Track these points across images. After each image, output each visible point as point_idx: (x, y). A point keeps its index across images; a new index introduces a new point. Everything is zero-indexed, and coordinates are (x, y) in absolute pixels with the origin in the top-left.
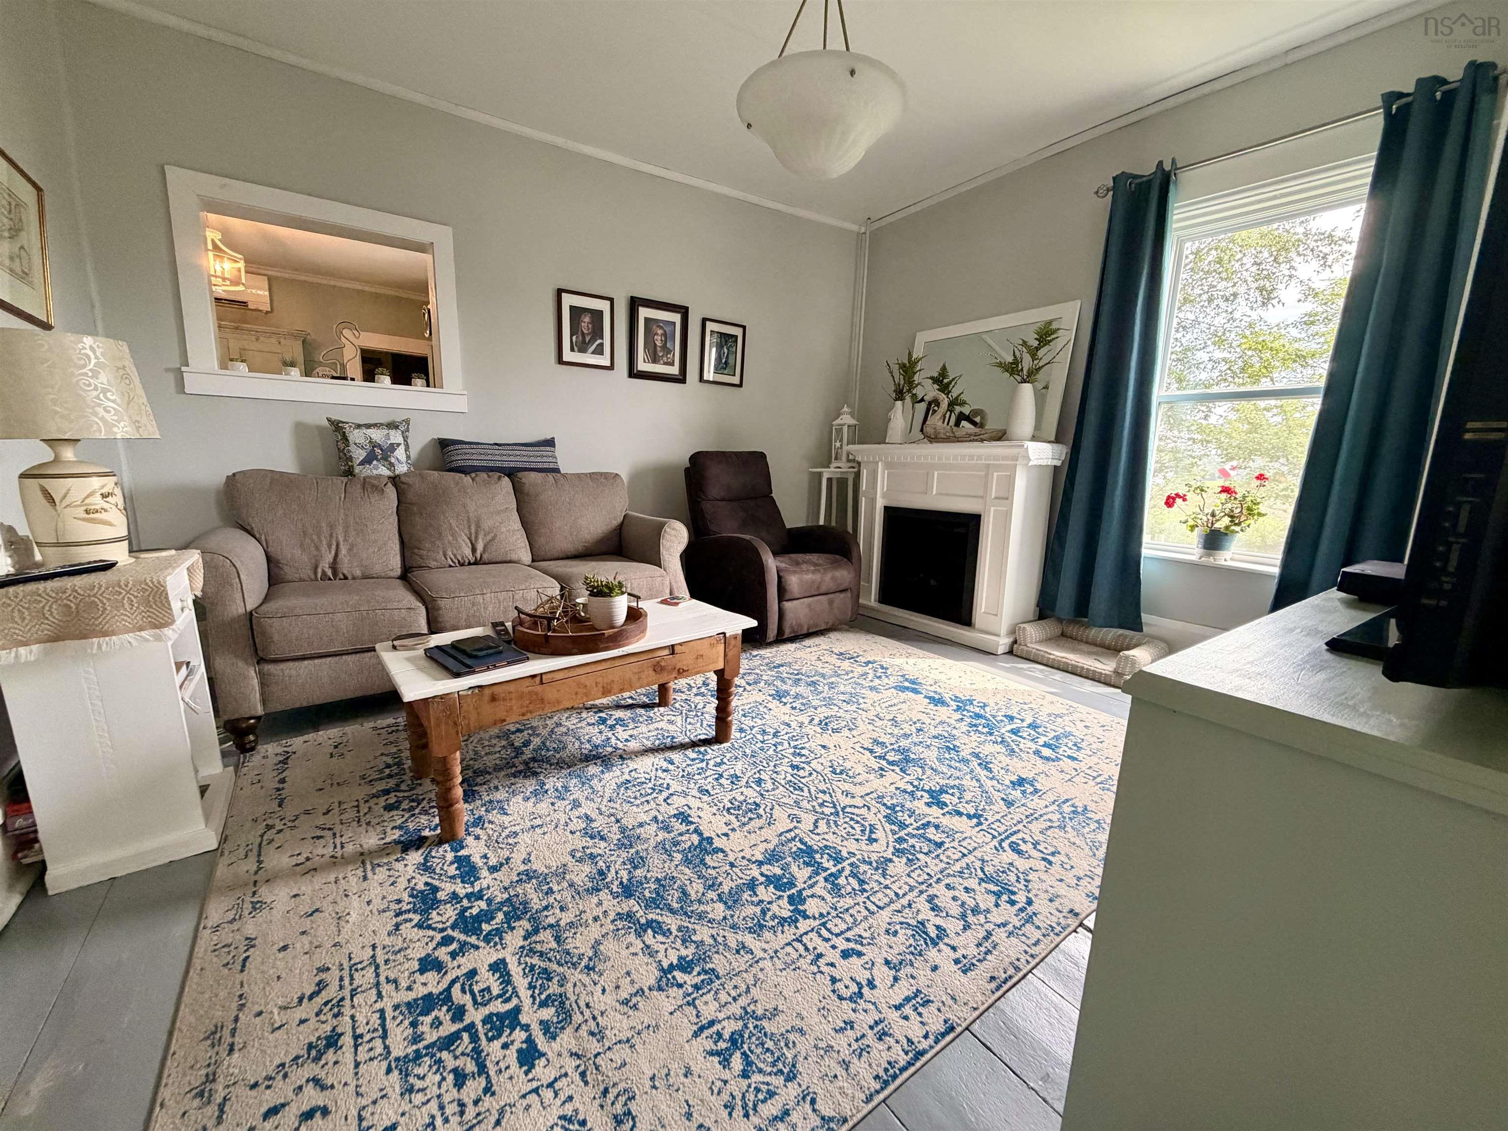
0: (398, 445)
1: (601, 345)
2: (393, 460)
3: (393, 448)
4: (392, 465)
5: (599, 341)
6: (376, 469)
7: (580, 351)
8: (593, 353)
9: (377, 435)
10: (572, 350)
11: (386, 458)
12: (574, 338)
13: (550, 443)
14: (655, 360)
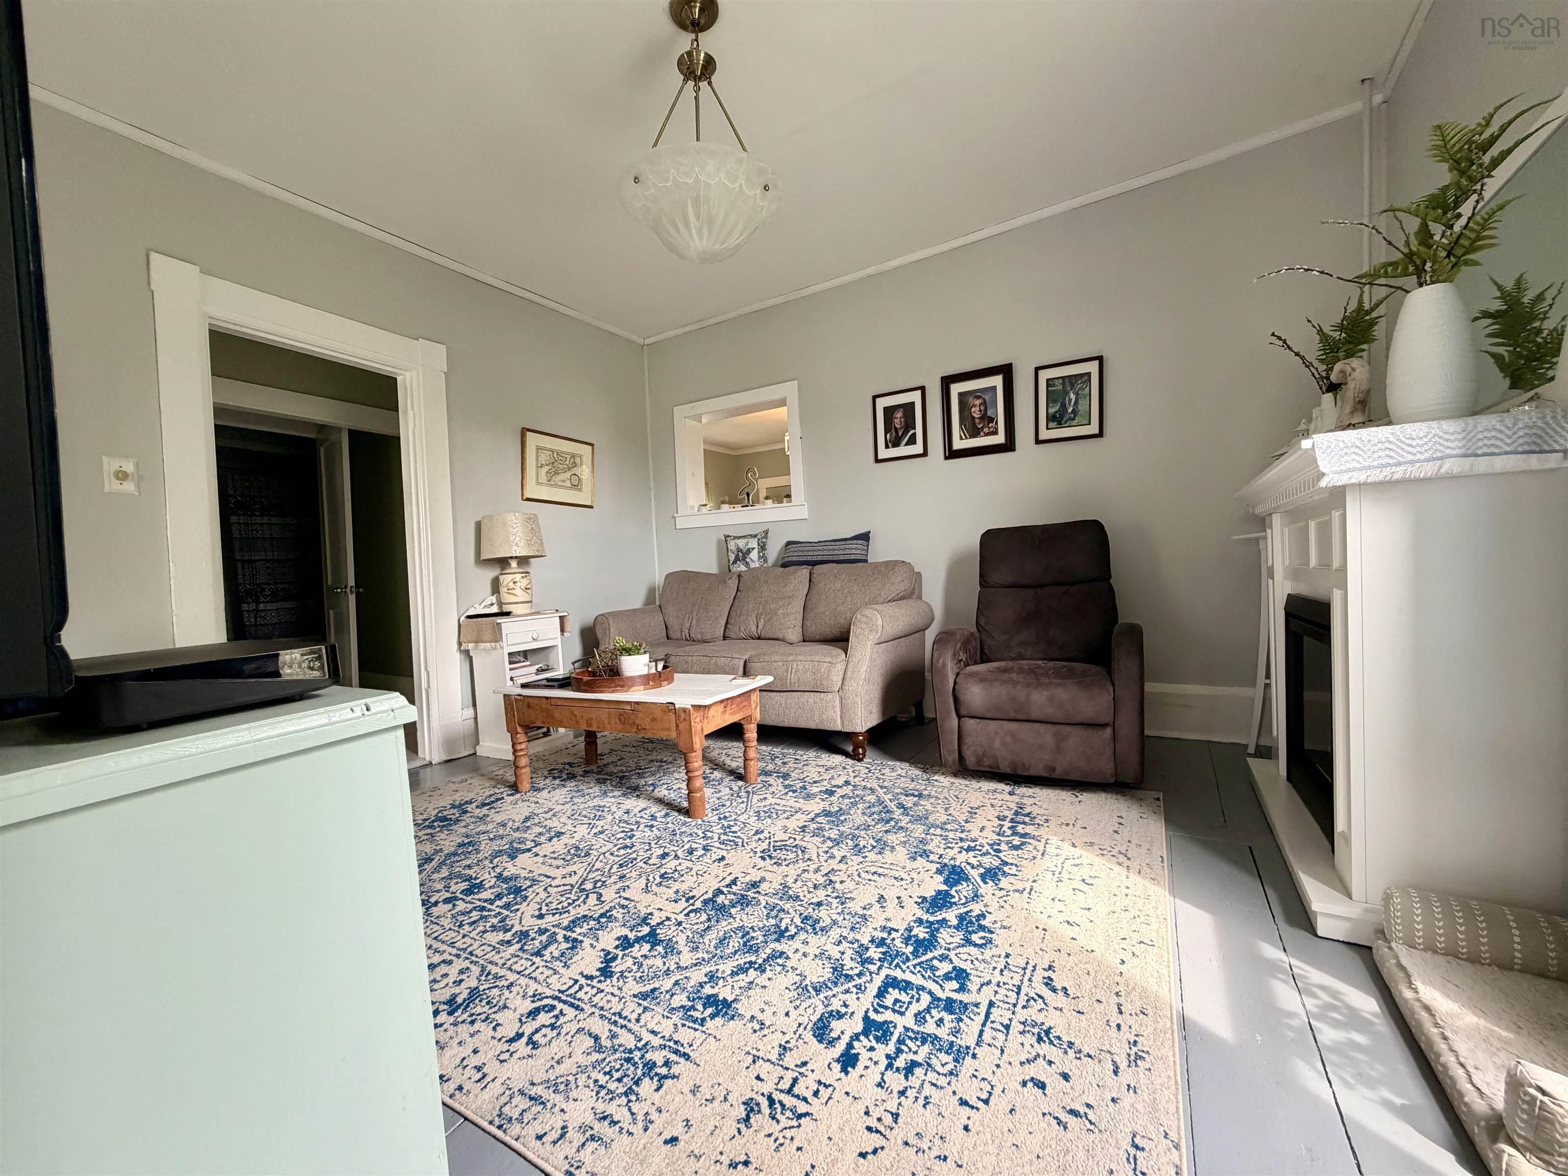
0: (753, 549)
1: (914, 435)
2: (748, 560)
3: (749, 551)
4: (747, 563)
5: (911, 432)
6: (739, 566)
7: (894, 446)
8: (907, 444)
9: (741, 543)
10: (887, 447)
11: (744, 559)
12: (888, 436)
13: (865, 537)
14: (974, 433)
